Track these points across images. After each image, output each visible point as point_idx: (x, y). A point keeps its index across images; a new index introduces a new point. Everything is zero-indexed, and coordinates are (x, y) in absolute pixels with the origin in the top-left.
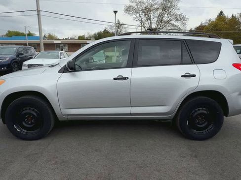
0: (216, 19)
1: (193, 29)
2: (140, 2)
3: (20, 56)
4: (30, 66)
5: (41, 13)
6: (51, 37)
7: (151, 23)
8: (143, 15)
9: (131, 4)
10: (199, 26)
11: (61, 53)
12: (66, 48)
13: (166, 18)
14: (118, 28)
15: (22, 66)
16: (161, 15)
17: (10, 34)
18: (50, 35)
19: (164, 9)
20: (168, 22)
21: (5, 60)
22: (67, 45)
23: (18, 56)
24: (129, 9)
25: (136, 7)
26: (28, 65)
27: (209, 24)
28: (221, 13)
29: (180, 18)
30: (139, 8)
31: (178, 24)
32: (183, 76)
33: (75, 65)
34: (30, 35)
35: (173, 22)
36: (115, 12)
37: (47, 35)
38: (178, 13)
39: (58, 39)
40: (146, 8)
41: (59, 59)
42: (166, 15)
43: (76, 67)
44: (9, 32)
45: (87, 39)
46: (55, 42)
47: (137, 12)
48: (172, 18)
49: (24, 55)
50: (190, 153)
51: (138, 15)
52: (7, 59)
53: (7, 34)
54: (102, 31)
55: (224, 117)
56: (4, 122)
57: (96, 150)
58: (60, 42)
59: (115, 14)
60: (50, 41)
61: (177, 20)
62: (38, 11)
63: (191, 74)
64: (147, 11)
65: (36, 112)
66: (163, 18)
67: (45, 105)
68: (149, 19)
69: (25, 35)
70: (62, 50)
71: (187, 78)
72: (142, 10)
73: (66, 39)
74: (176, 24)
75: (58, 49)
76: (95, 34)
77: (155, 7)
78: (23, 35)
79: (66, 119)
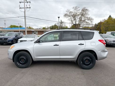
0: (108, 19)
1: (97, 24)
2: (71, 12)
3: (17, 37)
4: (21, 41)
5: (26, 18)
6: (30, 28)
7: (76, 21)
8: (72, 18)
9: (67, 13)
10: (100, 22)
11: (35, 36)
12: (37, 33)
13: (83, 19)
14: (61, 24)
15: (18, 41)
16: (81, 18)
17: (12, 27)
18: (29, 27)
19: (82, 15)
20: (84, 21)
21: (11, 39)
22: (37, 32)
23: (16, 37)
24: (66, 15)
25: (69, 14)
26: (20, 41)
27: (104, 21)
28: (110, 16)
29: (90, 19)
30: (71, 14)
31: (89, 22)
32: (79, 45)
33: (40, 40)
34: (20, 27)
35: (86, 21)
36: (59, 17)
37: (28, 27)
38: (89, 16)
39: (33, 29)
40: (74, 15)
41: (34, 38)
42: (83, 18)
43: (41, 41)
44: (11, 26)
45: (47, 29)
46: (32, 30)
47: (69, 16)
48: (86, 19)
49: (19, 36)
50: (82, 73)
51: (70, 18)
52: (12, 38)
53: (10, 27)
54: (54, 25)
55: (96, 60)
56: (14, 62)
57: (47, 72)
58: (34, 30)
59: (59, 18)
60: (30, 30)
61: (88, 20)
62: (25, 17)
63: (82, 44)
64: (74, 16)
65: (25, 58)
66: (81, 19)
67: (29, 55)
68: (75, 19)
69: (18, 27)
70: (35, 34)
72: (72, 15)
73: (37, 29)
74: (88, 21)
75: (33, 33)
76: (50, 27)
77: (78, 14)
78: (17, 27)
79: (36, 60)
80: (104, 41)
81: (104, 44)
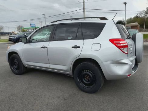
32: (73, 47)
62: (84, 9)
63: (78, 46)
71: (76, 48)
80: (121, 42)
81: (119, 47)
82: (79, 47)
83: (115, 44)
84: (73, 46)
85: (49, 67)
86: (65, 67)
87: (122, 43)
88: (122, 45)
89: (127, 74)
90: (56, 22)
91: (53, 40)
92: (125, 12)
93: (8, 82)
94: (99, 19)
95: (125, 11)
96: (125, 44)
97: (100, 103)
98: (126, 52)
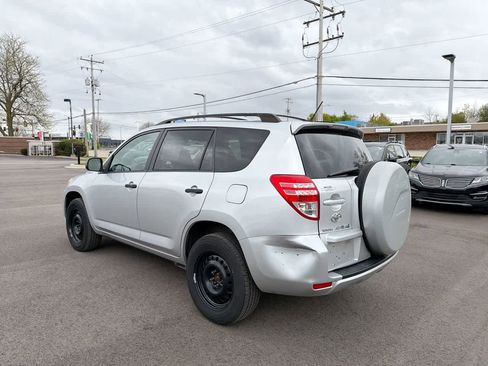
18: (382, 117)
22: (404, 136)
32: (187, 191)
37: (378, 116)
46: (377, 131)
58: (387, 131)
59: (453, 61)
60: (370, 129)
62: (318, 77)
63: (198, 188)
71: (193, 194)
80: (295, 186)
81: (290, 200)
82: (200, 192)
83: (280, 190)
84: (189, 188)
85: (137, 238)
86: (169, 242)
87: (297, 189)
88: (298, 193)
89: (311, 281)
90: (169, 122)
91: (153, 170)
92: (451, 84)
93: (50, 266)
94: (259, 119)
95: (452, 80)
96: (305, 193)
97: (230, 355)
98: (313, 216)
